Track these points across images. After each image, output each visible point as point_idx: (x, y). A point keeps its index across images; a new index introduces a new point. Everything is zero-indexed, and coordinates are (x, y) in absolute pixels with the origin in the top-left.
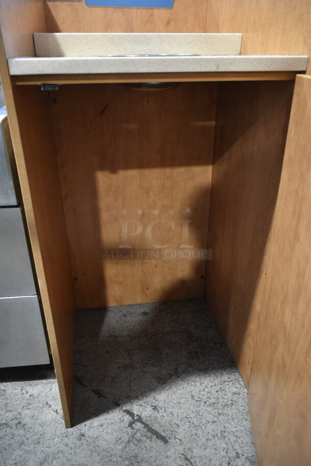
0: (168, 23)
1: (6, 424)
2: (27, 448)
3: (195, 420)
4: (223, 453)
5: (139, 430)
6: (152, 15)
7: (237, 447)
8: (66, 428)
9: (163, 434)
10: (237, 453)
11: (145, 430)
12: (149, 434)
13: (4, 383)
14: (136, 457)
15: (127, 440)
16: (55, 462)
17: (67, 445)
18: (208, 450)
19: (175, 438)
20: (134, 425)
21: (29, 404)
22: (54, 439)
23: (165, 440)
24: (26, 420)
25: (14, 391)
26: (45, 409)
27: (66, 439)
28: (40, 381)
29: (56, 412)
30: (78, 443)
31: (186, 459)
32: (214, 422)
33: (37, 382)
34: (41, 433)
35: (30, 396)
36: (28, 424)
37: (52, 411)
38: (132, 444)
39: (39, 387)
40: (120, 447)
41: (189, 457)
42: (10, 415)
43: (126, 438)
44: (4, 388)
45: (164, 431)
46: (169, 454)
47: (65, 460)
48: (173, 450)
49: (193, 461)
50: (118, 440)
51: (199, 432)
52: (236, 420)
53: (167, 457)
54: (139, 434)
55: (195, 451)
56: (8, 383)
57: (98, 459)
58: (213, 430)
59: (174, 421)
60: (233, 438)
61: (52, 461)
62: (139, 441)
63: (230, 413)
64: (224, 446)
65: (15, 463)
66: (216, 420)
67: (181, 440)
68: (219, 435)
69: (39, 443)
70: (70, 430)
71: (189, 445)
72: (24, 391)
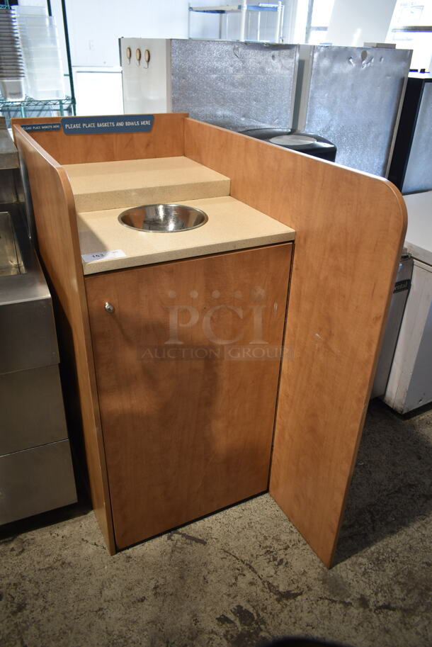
0: (148, 145)
1: (50, 567)
2: (81, 581)
3: (224, 520)
4: (254, 540)
5: (178, 540)
6: (131, 139)
7: (263, 532)
8: (112, 555)
9: (200, 538)
10: (265, 537)
11: (184, 539)
12: (188, 541)
13: (29, 533)
14: (183, 561)
15: (170, 551)
16: (112, 585)
17: (118, 569)
18: (241, 540)
19: (212, 538)
20: (173, 537)
21: (65, 545)
22: (104, 567)
23: (203, 542)
24: (69, 559)
25: (44, 537)
26: (83, 545)
27: (115, 565)
28: (66, 522)
29: (95, 544)
30: (128, 565)
31: (225, 551)
32: (240, 517)
33: (63, 523)
34: (89, 566)
35: (63, 537)
36: (73, 561)
37: (91, 545)
38: (176, 553)
39: (68, 527)
40: (166, 558)
41: (227, 549)
42: (51, 559)
43: (169, 549)
44: (32, 537)
45: (200, 535)
46: (210, 552)
47: (121, 581)
48: (212, 548)
49: (231, 552)
50: (163, 553)
51: (230, 528)
52: (258, 512)
53: (209, 554)
54: (179, 544)
55: (230, 544)
56: (34, 532)
57: (151, 572)
58: (241, 524)
59: (206, 525)
60: (259, 526)
61: (110, 585)
62: (182, 548)
63: (252, 507)
64: (253, 534)
65: (76, 596)
66: (241, 515)
67: (216, 539)
68: (247, 526)
69: (91, 574)
70: (115, 556)
71: (225, 541)
72: (54, 535)
